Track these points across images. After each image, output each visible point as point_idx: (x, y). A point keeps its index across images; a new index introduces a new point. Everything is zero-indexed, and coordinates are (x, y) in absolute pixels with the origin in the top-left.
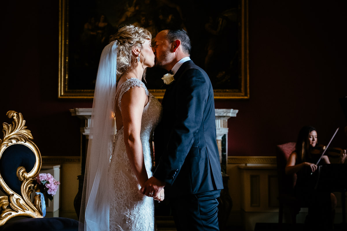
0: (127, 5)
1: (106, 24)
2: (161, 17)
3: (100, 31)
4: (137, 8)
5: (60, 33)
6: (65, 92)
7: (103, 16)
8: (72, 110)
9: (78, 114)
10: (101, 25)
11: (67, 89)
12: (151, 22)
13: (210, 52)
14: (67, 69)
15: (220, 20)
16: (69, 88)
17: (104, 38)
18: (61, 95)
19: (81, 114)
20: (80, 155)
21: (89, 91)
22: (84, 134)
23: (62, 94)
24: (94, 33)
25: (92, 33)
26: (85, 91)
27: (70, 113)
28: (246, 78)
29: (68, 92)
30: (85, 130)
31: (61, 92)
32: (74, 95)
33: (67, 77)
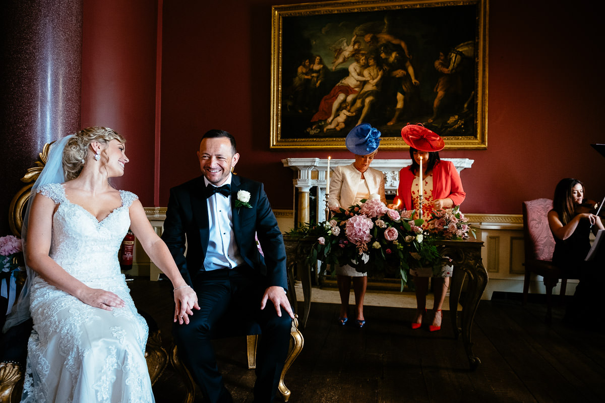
0: (345, 44)
1: (322, 66)
2: (383, 55)
3: (314, 75)
4: (356, 47)
5: (272, 78)
6: (277, 141)
7: (318, 58)
8: (284, 161)
9: (290, 164)
10: (316, 67)
11: (279, 138)
12: (371, 62)
13: (441, 93)
14: (279, 117)
15: (453, 55)
16: (281, 138)
17: (319, 82)
18: (273, 145)
19: (293, 164)
20: (293, 209)
21: (303, 140)
22: (296, 186)
23: (275, 144)
24: (309, 77)
25: (306, 77)
26: (298, 140)
27: (283, 164)
28: (483, 122)
29: (280, 141)
30: (298, 182)
31: (273, 142)
32: (286, 144)
33: (279, 126)
